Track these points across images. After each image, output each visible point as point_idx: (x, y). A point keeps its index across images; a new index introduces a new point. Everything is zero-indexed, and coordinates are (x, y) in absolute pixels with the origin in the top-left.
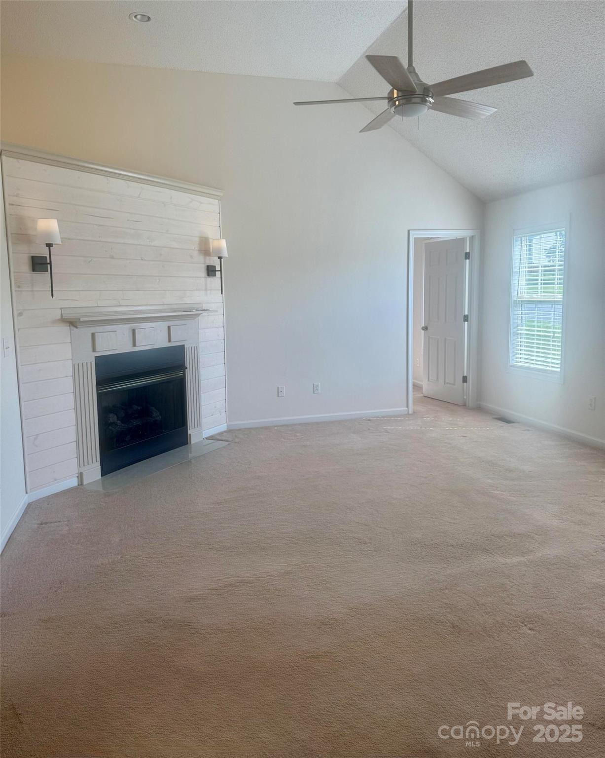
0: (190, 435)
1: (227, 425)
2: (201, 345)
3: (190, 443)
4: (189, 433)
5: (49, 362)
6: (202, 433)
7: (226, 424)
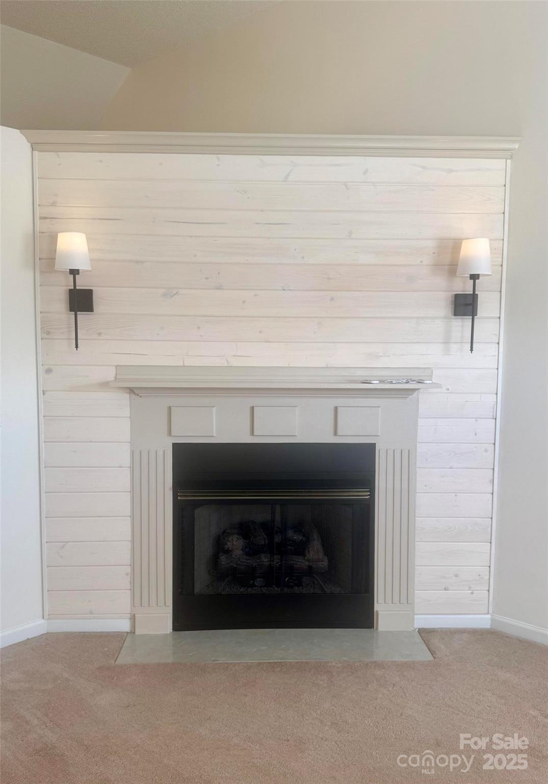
0: (377, 612)
1: (492, 620)
2: (421, 449)
3: (377, 629)
4: (375, 609)
5: (91, 442)
6: (413, 619)
7: (489, 616)
